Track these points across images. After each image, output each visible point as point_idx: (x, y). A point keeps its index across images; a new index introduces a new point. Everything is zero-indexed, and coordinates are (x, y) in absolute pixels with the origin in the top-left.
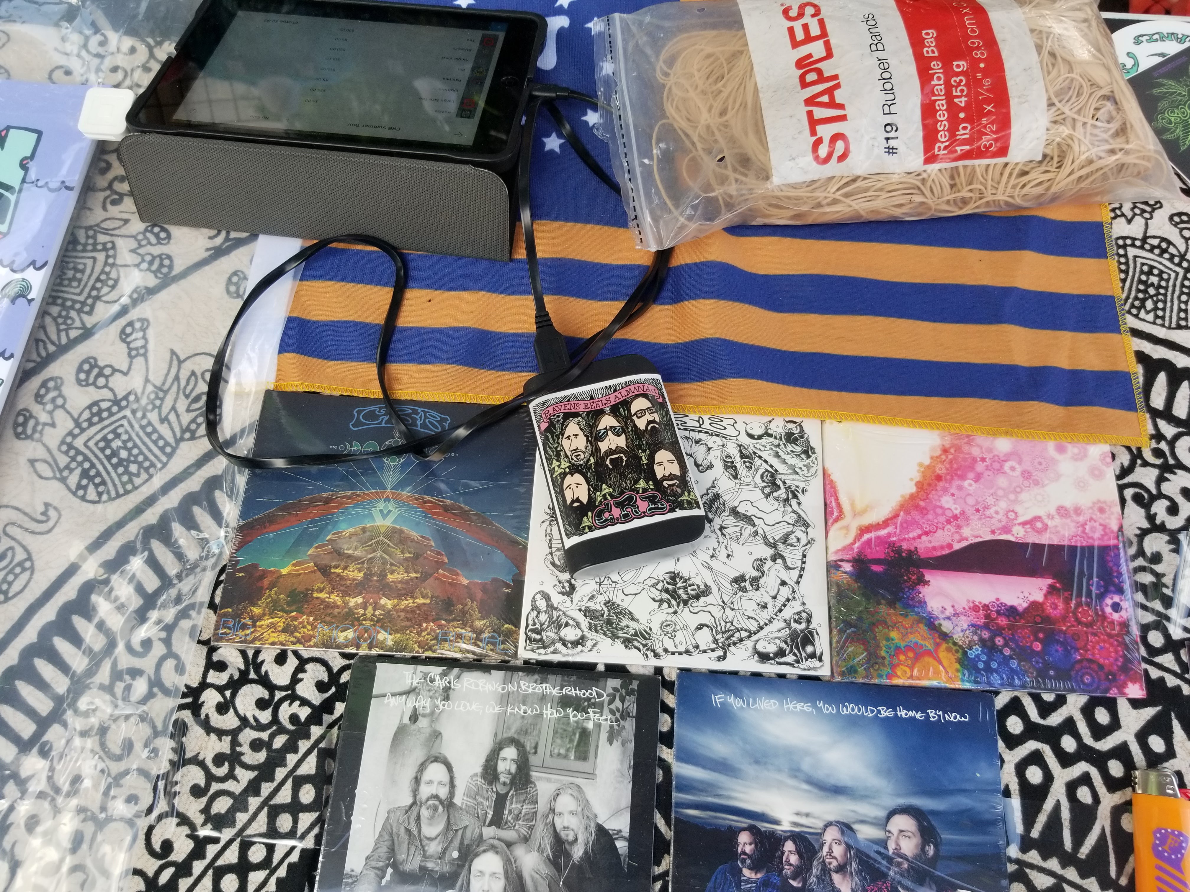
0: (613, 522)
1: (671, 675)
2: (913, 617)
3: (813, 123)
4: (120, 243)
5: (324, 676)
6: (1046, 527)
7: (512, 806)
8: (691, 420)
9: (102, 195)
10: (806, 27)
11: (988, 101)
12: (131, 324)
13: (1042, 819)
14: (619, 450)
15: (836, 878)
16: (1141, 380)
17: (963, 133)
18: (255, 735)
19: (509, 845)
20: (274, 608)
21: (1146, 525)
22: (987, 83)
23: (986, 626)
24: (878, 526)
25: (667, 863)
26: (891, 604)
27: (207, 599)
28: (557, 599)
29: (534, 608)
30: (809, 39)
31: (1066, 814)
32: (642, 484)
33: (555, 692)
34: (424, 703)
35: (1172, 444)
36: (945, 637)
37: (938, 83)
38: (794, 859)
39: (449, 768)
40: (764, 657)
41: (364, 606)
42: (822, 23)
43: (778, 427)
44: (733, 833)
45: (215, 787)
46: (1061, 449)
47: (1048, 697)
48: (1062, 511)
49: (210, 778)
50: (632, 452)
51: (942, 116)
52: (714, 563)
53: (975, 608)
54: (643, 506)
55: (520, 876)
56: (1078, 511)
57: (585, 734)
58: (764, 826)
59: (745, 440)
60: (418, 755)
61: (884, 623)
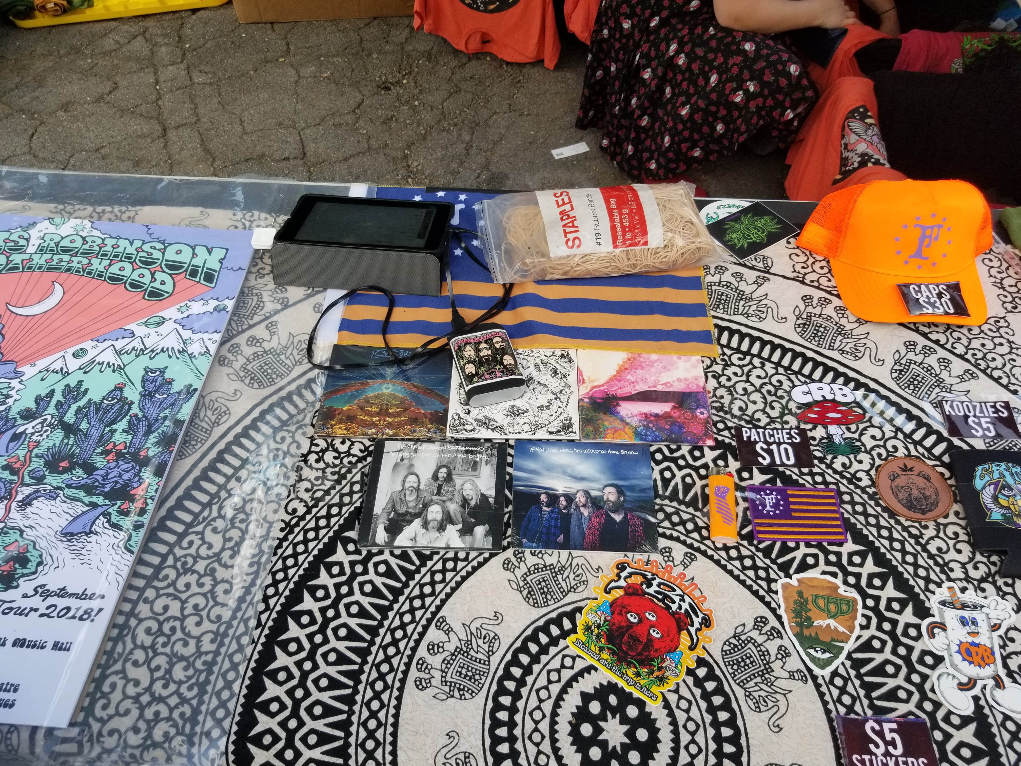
0: (486, 380)
1: (512, 442)
2: (614, 418)
3: (566, 233)
4: (264, 293)
5: (363, 448)
6: (672, 386)
7: (445, 488)
8: (521, 351)
9: (254, 275)
10: (563, 200)
11: (638, 224)
12: (271, 323)
13: (670, 489)
14: (488, 355)
15: (582, 509)
16: (716, 334)
17: (628, 236)
18: (333, 470)
19: (444, 502)
20: (341, 422)
21: (717, 386)
22: (637, 217)
23: (645, 420)
24: (599, 386)
25: (510, 508)
26: (605, 413)
27: (309, 423)
28: (462, 415)
29: (453, 418)
30: (564, 204)
31: (680, 487)
32: (498, 367)
33: (463, 449)
34: (406, 454)
35: (730, 357)
36: (628, 424)
37: (617, 218)
38: (564, 503)
39: (418, 476)
40: (551, 433)
41: (380, 421)
42: (569, 198)
43: (558, 352)
44: (539, 495)
45: (315, 488)
46: (679, 358)
47: (674, 447)
48: (679, 380)
49: (313, 485)
50: (494, 357)
51: (619, 230)
52: (530, 401)
53: (641, 414)
54: (499, 374)
55: (448, 512)
56: (686, 380)
57: (475, 463)
58: (551, 492)
59: (543, 357)
60: (404, 472)
61: (602, 420)
